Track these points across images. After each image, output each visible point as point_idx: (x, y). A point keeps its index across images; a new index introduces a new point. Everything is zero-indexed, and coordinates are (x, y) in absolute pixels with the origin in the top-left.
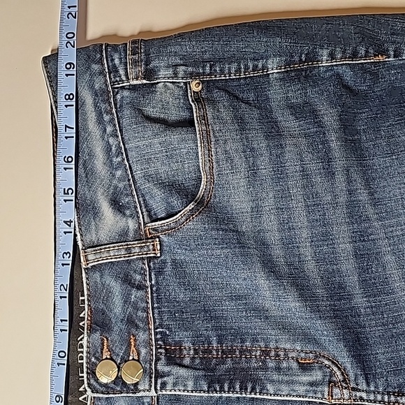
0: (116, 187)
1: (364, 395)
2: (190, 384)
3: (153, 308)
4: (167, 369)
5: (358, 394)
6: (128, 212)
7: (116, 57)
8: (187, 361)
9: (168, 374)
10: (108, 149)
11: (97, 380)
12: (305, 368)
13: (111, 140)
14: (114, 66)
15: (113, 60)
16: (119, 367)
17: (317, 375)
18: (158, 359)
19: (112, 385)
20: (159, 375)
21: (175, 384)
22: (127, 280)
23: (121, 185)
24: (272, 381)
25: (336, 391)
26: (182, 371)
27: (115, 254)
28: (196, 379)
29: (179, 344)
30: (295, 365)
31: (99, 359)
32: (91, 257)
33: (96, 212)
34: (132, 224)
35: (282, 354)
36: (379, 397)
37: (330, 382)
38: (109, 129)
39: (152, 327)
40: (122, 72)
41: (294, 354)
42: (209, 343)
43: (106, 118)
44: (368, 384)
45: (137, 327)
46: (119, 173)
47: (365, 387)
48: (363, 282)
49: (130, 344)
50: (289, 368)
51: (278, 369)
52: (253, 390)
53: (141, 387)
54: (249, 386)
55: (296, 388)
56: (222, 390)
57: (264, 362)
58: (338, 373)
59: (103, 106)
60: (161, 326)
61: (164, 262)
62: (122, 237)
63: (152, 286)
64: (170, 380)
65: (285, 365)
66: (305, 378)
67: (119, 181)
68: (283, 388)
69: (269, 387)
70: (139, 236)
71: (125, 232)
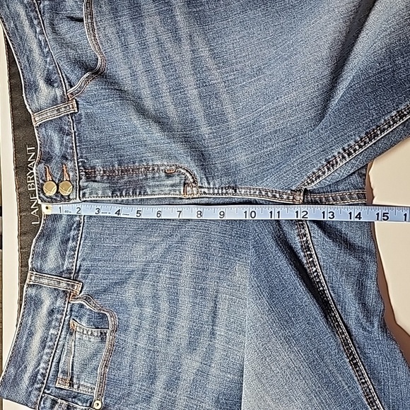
1: (206, 190)
2: (100, 193)
3: (76, 146)
4: (85, 184)
5: (203, 190)
6: (56, 85)
8: (98, 178)
9: (86, 188)
11: (44, 194)
12: (169, 176)
13: (40, 37)
16: (58, 185)
17: (176, 180)
18: (80, 179)
19: (54, 197)
20: (82, 188)
21: (91, 194)
22: (61, 130)
23: (51, 68)
24: (149, 187)
25: (189, 189)
26: (95, 185)
27: (50, 115)
28: (104, 189)
29: (93, 168)
30: (163, 174)
31: (46, 181)
32: (37, 119)
33: (36, 89)
34: (59, 92)
35: (156, 168)
36: (216, 191)
37: (185, 184)
38: (38, 30)
39: (76, 159)
41: (163, 168)
42: (113, 166)
43: (36, 22)
44: (209, 183)
45: (67, 159)
46: (48, 59)
47: (206, 185)
48: (207, 116)
49: (63, 170)
50: (159, 177)
51: (153, 178)
52: (140, 193)
53: (71, 197)
54: (138, 191)
55: (163, 189)
56: (121, 195)
57: (146, 175)
58: (190, 177)
59: (32, 14)
60: (82, 157)
61: (80, 115)
62: (55, 101)
63: (75, 132)
64: (87, 191)
65: (157, 175)
66: (169, 182)
67: (50, 65)
68: (155, 189)
69: (148, 190)
70: (65, 100)
71: (55, 98)
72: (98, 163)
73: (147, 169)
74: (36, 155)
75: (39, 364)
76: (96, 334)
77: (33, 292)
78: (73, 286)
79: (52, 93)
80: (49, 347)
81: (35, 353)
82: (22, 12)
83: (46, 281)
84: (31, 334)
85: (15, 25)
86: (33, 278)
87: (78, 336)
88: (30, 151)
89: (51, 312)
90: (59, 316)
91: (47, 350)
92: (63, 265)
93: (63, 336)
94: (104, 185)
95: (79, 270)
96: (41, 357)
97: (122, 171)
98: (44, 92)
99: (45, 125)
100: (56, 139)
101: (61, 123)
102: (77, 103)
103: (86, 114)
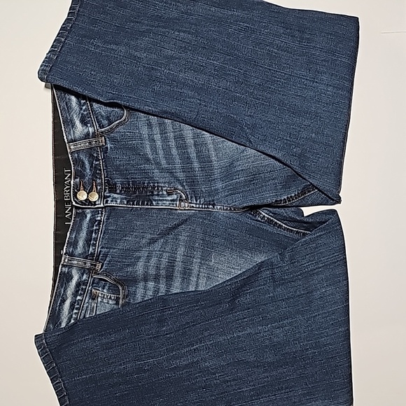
0: (82, 114)
1: (194, 205)
2: (119, 201)
4: (108, 195)
5: (192, 205)
6: (89, 125)
8: (118, 191)
9: (109, 196)
11: (77, 199)
12: (169, 194)
16: (88, 194)
17: (175, 197)
18: (105, 191)
19: (85, 202)
20: (105, 197)
21: (112, 201)
22: (91, 156)
24: (155, 200)
25: (182, 203)
26: (116, 196)
27: (83, 145)
28: (122, 199)
29: (115, 184)
30: (165, 193)
31: (79, 190)
32: (72, 147)
33: (73, 125)
34: (91, 130)
35: (160, 189)
36: (201, 206)
37: (180, 200)
39: (103, 177)
41: (165, 188)
42: (129, 185)
44: (196, 201)
45: (97, 177)
46: (84, 108)
47: (195, 202)
48: (198, 157)
49: (93, 185)
50: (163, 194)
51: (158, 195)
52: (147, 204)
53: (97, 203)
55: (165, 202)
56: (133, 204)
57: (152, 192)
58: (184, 196)
60: (107, 177)
61: (107, 148)
62: (87, 136)
63: (102, 159)
64: (110, 199)
65: (161, 193)
66: (169, 198)
67: (84, 111)
68: (159, 202)
69: (154, 202)
70: (94, 135)
71: (88, 134)
72: (118, 181)
73: (154, 186)
74: (71, 176)
75: (70, 321)
76: (113, 298)
77: (65, 270)
78: (95, 265)
79: (86, 131)
80: (77, 309)
81: (67, 313)
83: (76, 262)
84: (63, 301)
86: (66, 260)
87: (99, 299)
88: (66, 172)
89: (78, 285)
90: (84, 287)
91: (75, 311)
92: (88, 250)
93: (86, 301)
94: (122, 196)
95: (100, 254)
96: (72, 316)
97: (135, 188)
98: (79, 129)
99: (78, 152)
100: (86, 163)
101: (90, 152)
102: (105, 139)
103: (111, 148)
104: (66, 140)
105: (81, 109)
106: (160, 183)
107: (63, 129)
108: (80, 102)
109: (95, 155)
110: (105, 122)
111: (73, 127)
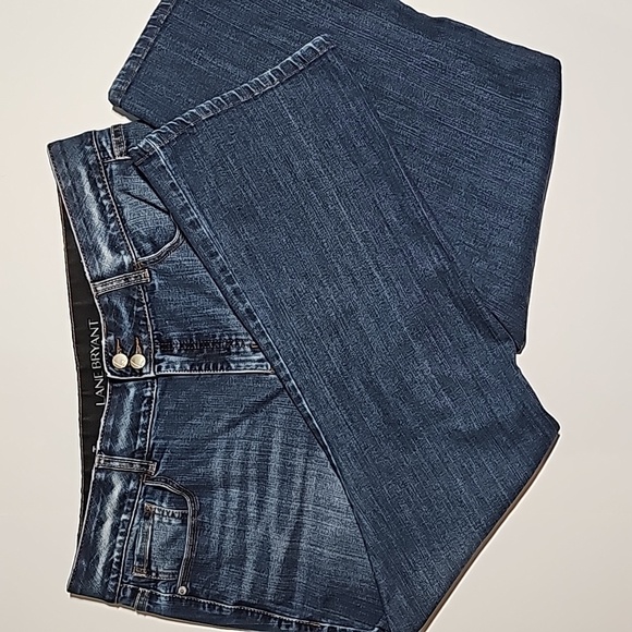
0: (111, 235)
2: (178, 366)
4: (161, 357)
6: (123, 252)
7: (103, 139)
8: (176, 351)
9: (163, 360)
10: (102, 208)
11: (114, 367)
12: (255, 351)
13: (105, 202)
14: (102, 147)
15: (101, 143)
16: (129, 358)
18: (155, 352)
19: (125, 371)
20: (157, 362)
21: (167, 367)
22: (130, 299)
23: (115, 233)
24: (234, 362)
26: (172, 358)
27: (116, 283)
28: (182, 363)
29: (170, 340)
30: (249, 349)
31: (115, 354)
32: (99, 288)
33: (99, 254)
34: (127, 259)
35: (240, 343)
38: (102, 194)
39: (150, 330)
40: (109, 152)
41: (248, 343)
42: (191, 340)
43: (100, 185)
45: (141, 332)
46: (112, 225)
49: (135, 344)
50: (245, 352)
51: (238, 353)
52: (222, 368)
53: (144, 371)
54: (219, 366)
55: (249, 364)
56: (200, 369)
57: (229, 349)
59: (97, 177)
60: (156, 330)
61: (154, 285)
62: (121, 269)
63: (147, 303)
64: (163, 365)
65: (242, 350)
66: (255, 358)
67: (113, 230)
68: (241, 364)
69: (232, 365)
70: (132, 268)
71: (122, 266)
72: (174, 334)
73: (231, 341)
74: (100, 331)
75: (113, 553)
76: (177, 515)
77: (102, 476)
78: (147, 467)
79: (119, 261)
80: (122, 534)
81: (107, 542)
82: (84, 173)
83: (117, 464)
84: (101, 523)
85: (73, 185)
86: (102, 462)
87: (156, 518)
88: (92, 326)
89: (122, 497)
90: (131, 500)
91: (119, 538)
92: (135, 444)
93: (136, 521)
94: (183, 359)
95: (153, 448)
96: (114, 545)
97: (201, 345)
98: (108, 260)
99: (108, 294)
100: (123, 310)
101: (127, 293)
102: (150, 272)
103: (160, 285)
104: (89, 278)
105: (108, 227)
106: (240, 334)
107: (83, 261)
108: (105, 217)
109: (136, 297)
110: (147, 246)
111: (98, 256)
